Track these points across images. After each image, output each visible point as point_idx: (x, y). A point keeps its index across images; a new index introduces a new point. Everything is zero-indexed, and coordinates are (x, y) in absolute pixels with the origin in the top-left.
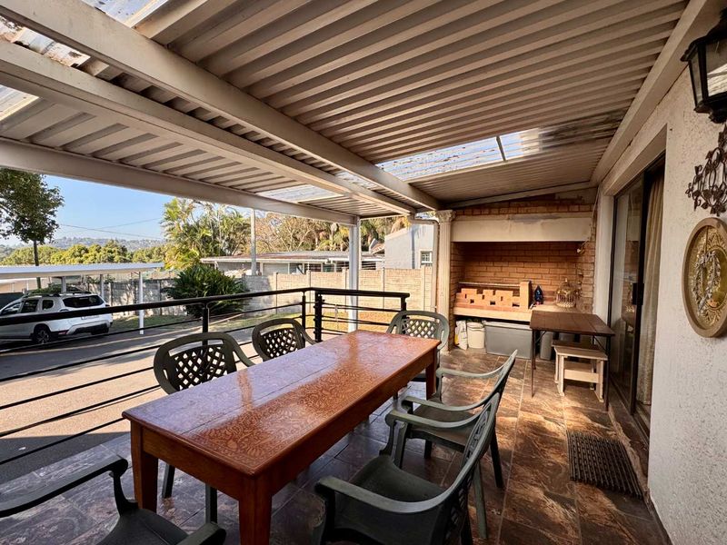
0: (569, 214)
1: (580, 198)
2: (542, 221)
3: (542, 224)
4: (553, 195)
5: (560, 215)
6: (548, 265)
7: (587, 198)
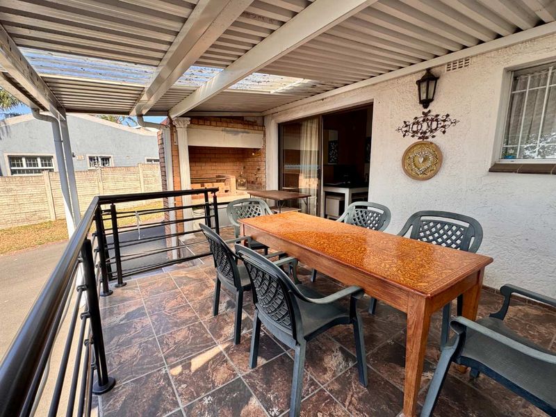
0: (253, 131)
1: (255, 122)
2: (241, 134)
3: (242, 136)
4: (243, 117)
5: (249, 131)
6: (229, 164)
7: (259, 121)
